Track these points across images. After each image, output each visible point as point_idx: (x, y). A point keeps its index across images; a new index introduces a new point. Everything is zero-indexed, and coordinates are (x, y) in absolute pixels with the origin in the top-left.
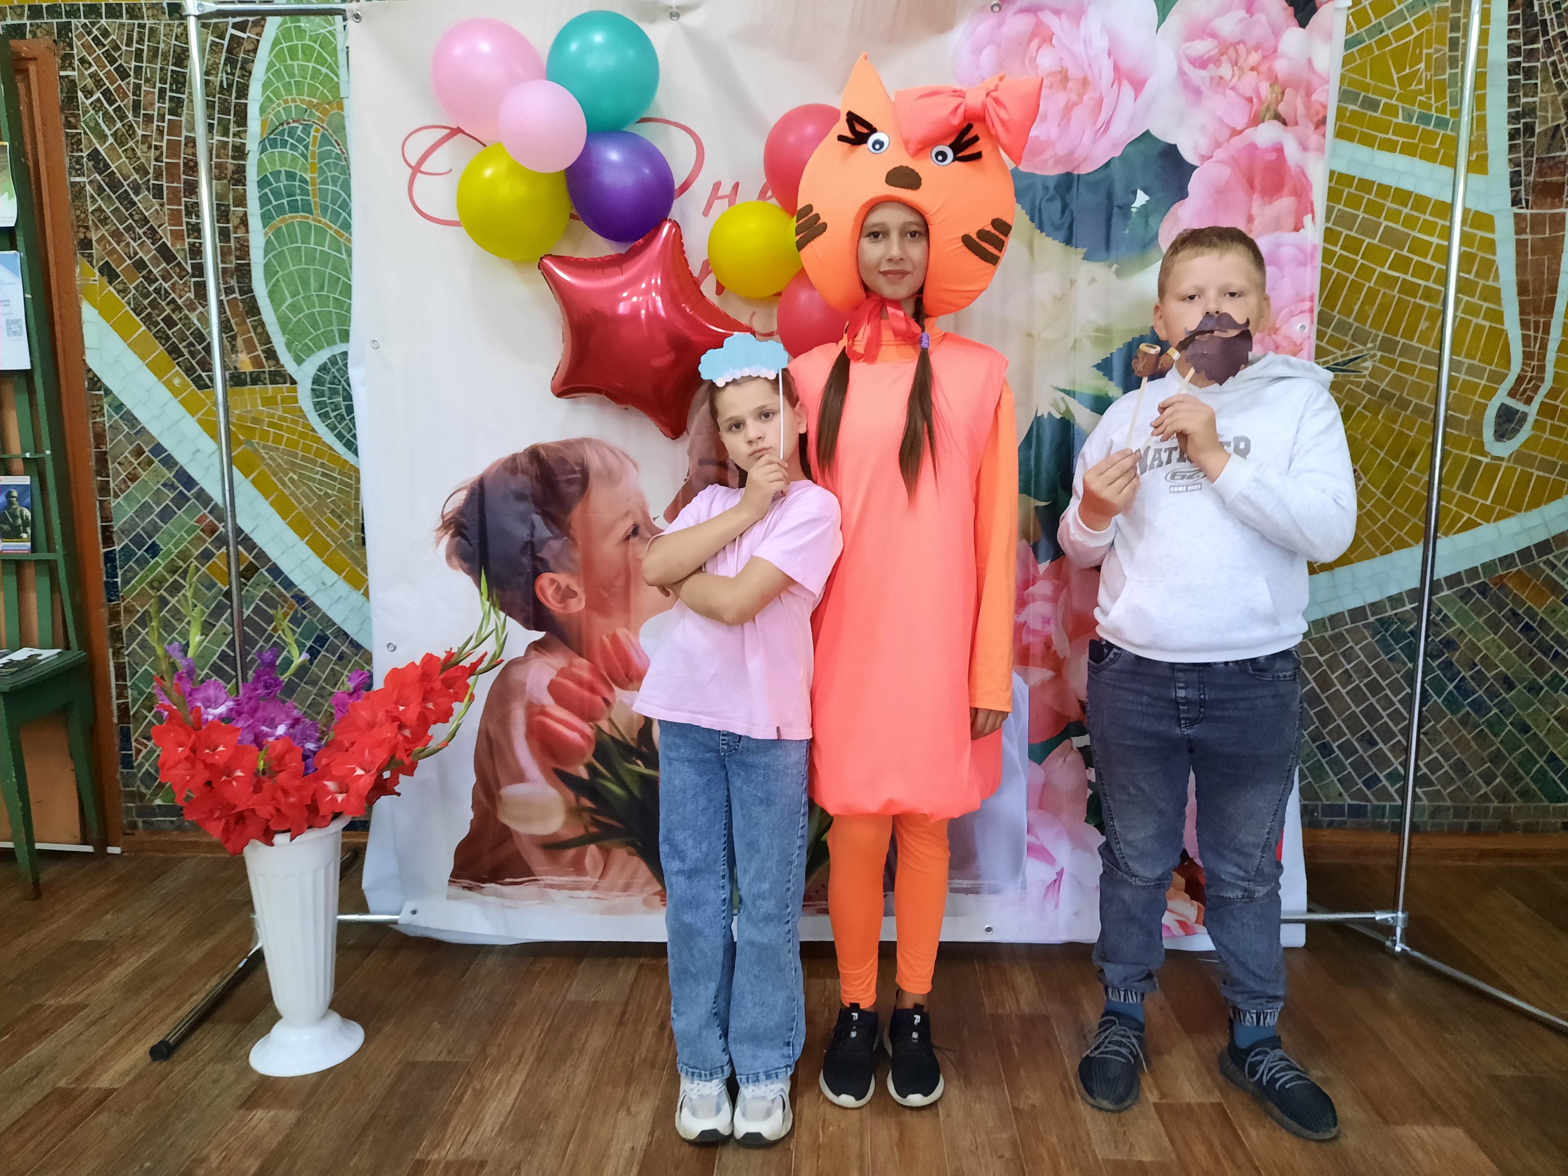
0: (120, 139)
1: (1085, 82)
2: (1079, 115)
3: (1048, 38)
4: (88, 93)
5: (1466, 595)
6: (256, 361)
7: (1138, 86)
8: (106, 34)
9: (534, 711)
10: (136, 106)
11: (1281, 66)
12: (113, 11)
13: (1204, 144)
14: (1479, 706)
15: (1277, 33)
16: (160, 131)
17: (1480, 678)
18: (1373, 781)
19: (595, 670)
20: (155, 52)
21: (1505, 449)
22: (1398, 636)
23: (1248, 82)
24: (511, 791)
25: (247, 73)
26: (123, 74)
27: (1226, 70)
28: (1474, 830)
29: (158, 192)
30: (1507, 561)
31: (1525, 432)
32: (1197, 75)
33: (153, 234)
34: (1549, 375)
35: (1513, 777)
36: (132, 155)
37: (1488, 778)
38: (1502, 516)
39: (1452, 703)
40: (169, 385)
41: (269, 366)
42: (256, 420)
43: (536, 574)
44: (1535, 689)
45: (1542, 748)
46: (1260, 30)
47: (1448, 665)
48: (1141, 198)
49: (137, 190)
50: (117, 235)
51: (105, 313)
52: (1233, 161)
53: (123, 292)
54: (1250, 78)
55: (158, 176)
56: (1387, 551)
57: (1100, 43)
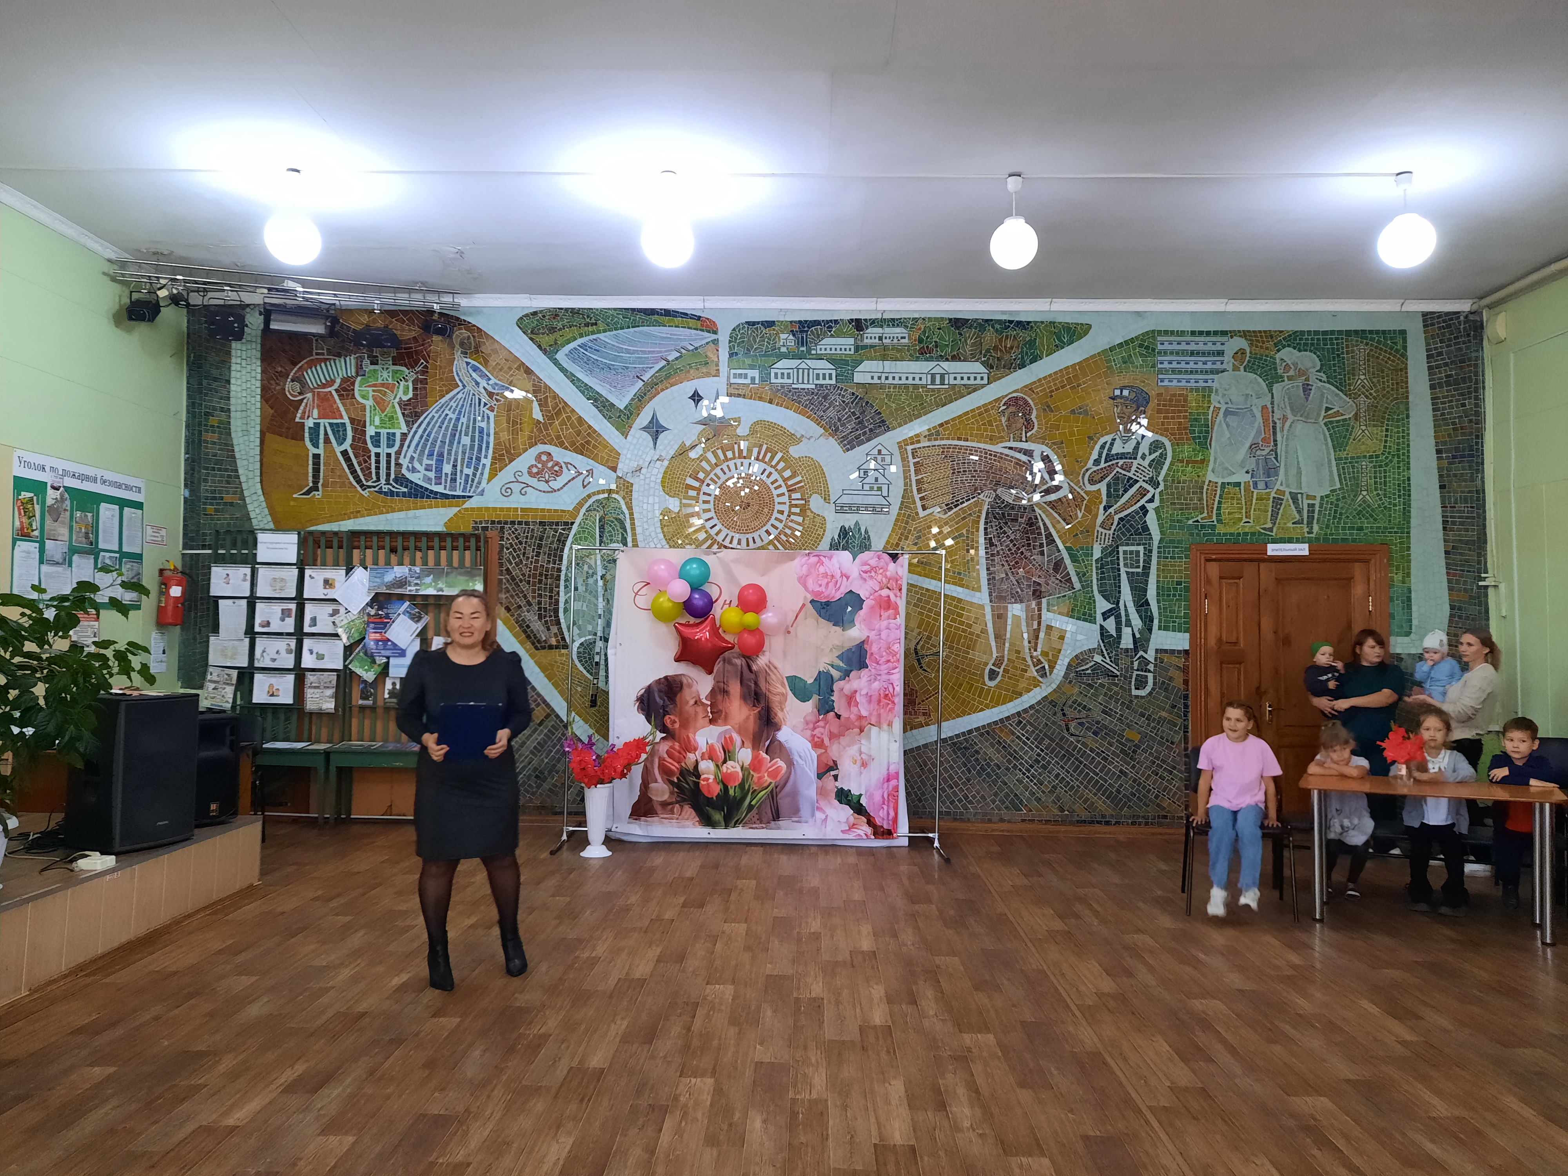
0: (517, 564)
1: (833, 576)
2: (831, 585)
3: (822, 564)
4: (508, 549)
5: (982, 735)
6: (558, 641)
7: (848, 578)
8: (516, 530)
9: (661, 759)
10: (524, 554)
11: (888, 574)
12: (520, 523)
13: (867, 594)
14: (988, 775)
15: (887, 565)
16: (531, 562)
17: (988, 765)
18: (952, 803)
19: (681, 747)
20: (532, 536)
21: (992, 684)
22: (959, 749)
23: (879, 577)
24: (653, 785)
25: (564, 545)
26: (521, 543)
27: (873, 574)
28: (990, 821)
29: (529, 582)
30: (996, 723)
31: (999, 678)
32: (864, 575)
33: (525, 597)
34: (1006, 659)
35: (1001, 801)
36: (521, 569)
37: (994, 802)
38: (993, 707)
39: (978, 773)
40: (525, 648)
41: (562, 643)
42: (556, 662)
43: (665, 715)
44: (1008, 769)
45: (1012, 791)
46: (882, 563)
47: (977, 759)
48: (849, 609)
49: (521, 581)
50: (512, 596)
51: (505, 624)
52: (874, 599)
53: (512, 615)
54: (880, 576)
55: (529, 576)
56: (954, 718)
57: (837, 566)
